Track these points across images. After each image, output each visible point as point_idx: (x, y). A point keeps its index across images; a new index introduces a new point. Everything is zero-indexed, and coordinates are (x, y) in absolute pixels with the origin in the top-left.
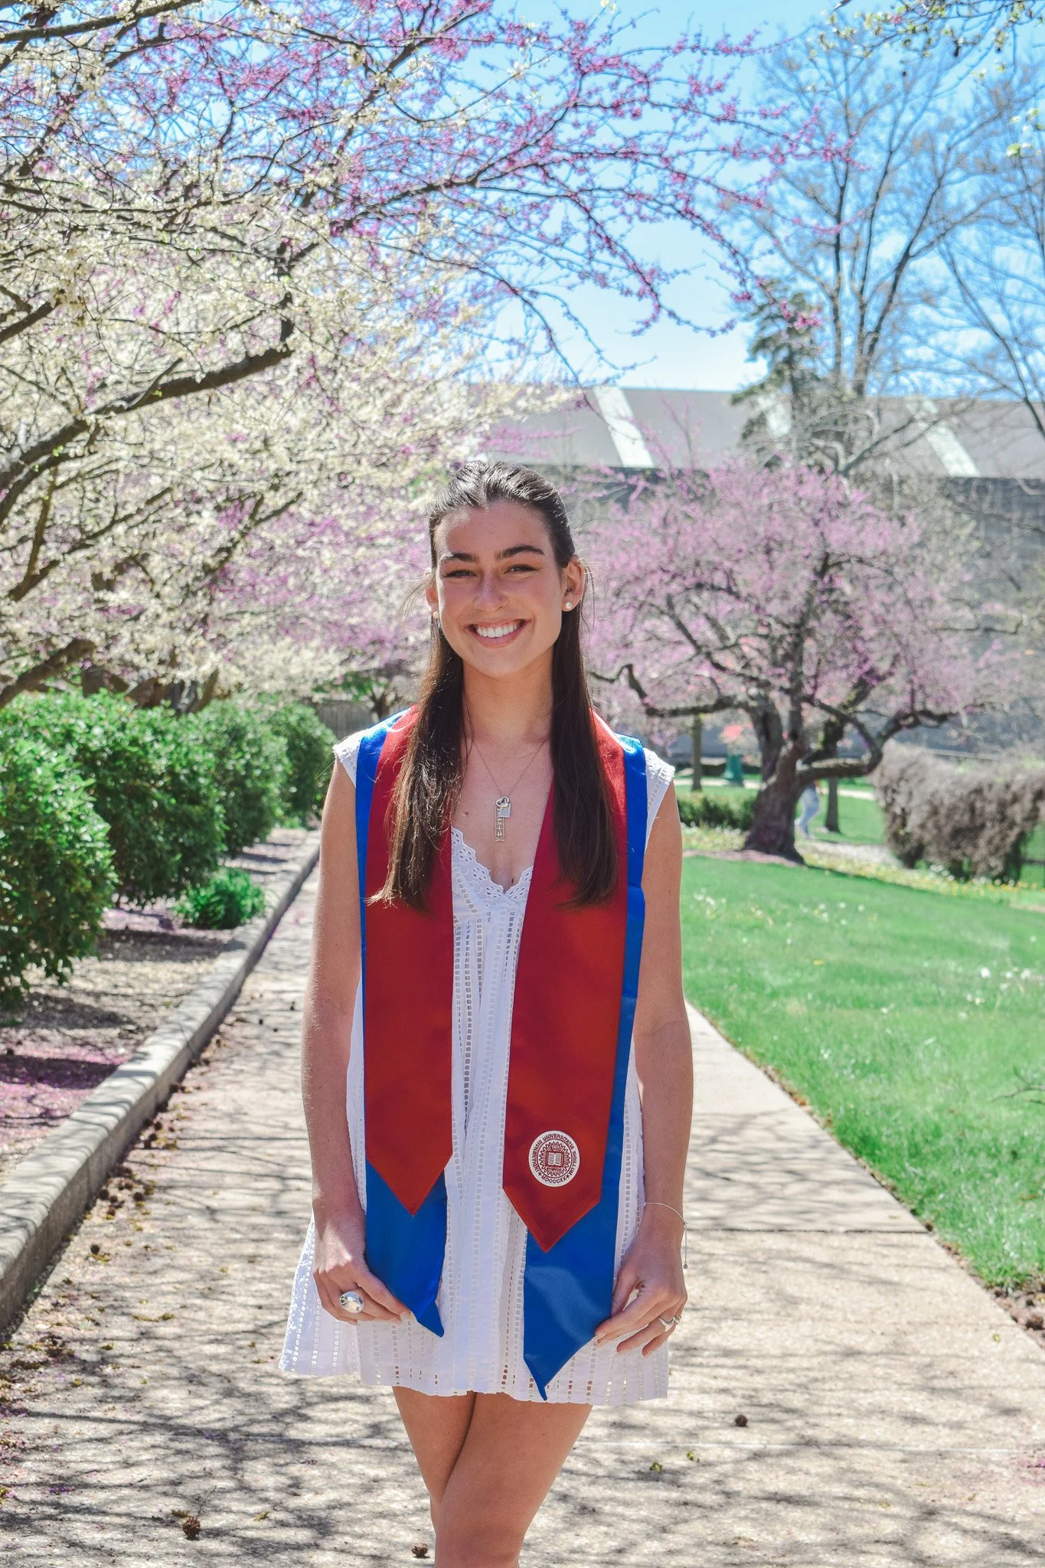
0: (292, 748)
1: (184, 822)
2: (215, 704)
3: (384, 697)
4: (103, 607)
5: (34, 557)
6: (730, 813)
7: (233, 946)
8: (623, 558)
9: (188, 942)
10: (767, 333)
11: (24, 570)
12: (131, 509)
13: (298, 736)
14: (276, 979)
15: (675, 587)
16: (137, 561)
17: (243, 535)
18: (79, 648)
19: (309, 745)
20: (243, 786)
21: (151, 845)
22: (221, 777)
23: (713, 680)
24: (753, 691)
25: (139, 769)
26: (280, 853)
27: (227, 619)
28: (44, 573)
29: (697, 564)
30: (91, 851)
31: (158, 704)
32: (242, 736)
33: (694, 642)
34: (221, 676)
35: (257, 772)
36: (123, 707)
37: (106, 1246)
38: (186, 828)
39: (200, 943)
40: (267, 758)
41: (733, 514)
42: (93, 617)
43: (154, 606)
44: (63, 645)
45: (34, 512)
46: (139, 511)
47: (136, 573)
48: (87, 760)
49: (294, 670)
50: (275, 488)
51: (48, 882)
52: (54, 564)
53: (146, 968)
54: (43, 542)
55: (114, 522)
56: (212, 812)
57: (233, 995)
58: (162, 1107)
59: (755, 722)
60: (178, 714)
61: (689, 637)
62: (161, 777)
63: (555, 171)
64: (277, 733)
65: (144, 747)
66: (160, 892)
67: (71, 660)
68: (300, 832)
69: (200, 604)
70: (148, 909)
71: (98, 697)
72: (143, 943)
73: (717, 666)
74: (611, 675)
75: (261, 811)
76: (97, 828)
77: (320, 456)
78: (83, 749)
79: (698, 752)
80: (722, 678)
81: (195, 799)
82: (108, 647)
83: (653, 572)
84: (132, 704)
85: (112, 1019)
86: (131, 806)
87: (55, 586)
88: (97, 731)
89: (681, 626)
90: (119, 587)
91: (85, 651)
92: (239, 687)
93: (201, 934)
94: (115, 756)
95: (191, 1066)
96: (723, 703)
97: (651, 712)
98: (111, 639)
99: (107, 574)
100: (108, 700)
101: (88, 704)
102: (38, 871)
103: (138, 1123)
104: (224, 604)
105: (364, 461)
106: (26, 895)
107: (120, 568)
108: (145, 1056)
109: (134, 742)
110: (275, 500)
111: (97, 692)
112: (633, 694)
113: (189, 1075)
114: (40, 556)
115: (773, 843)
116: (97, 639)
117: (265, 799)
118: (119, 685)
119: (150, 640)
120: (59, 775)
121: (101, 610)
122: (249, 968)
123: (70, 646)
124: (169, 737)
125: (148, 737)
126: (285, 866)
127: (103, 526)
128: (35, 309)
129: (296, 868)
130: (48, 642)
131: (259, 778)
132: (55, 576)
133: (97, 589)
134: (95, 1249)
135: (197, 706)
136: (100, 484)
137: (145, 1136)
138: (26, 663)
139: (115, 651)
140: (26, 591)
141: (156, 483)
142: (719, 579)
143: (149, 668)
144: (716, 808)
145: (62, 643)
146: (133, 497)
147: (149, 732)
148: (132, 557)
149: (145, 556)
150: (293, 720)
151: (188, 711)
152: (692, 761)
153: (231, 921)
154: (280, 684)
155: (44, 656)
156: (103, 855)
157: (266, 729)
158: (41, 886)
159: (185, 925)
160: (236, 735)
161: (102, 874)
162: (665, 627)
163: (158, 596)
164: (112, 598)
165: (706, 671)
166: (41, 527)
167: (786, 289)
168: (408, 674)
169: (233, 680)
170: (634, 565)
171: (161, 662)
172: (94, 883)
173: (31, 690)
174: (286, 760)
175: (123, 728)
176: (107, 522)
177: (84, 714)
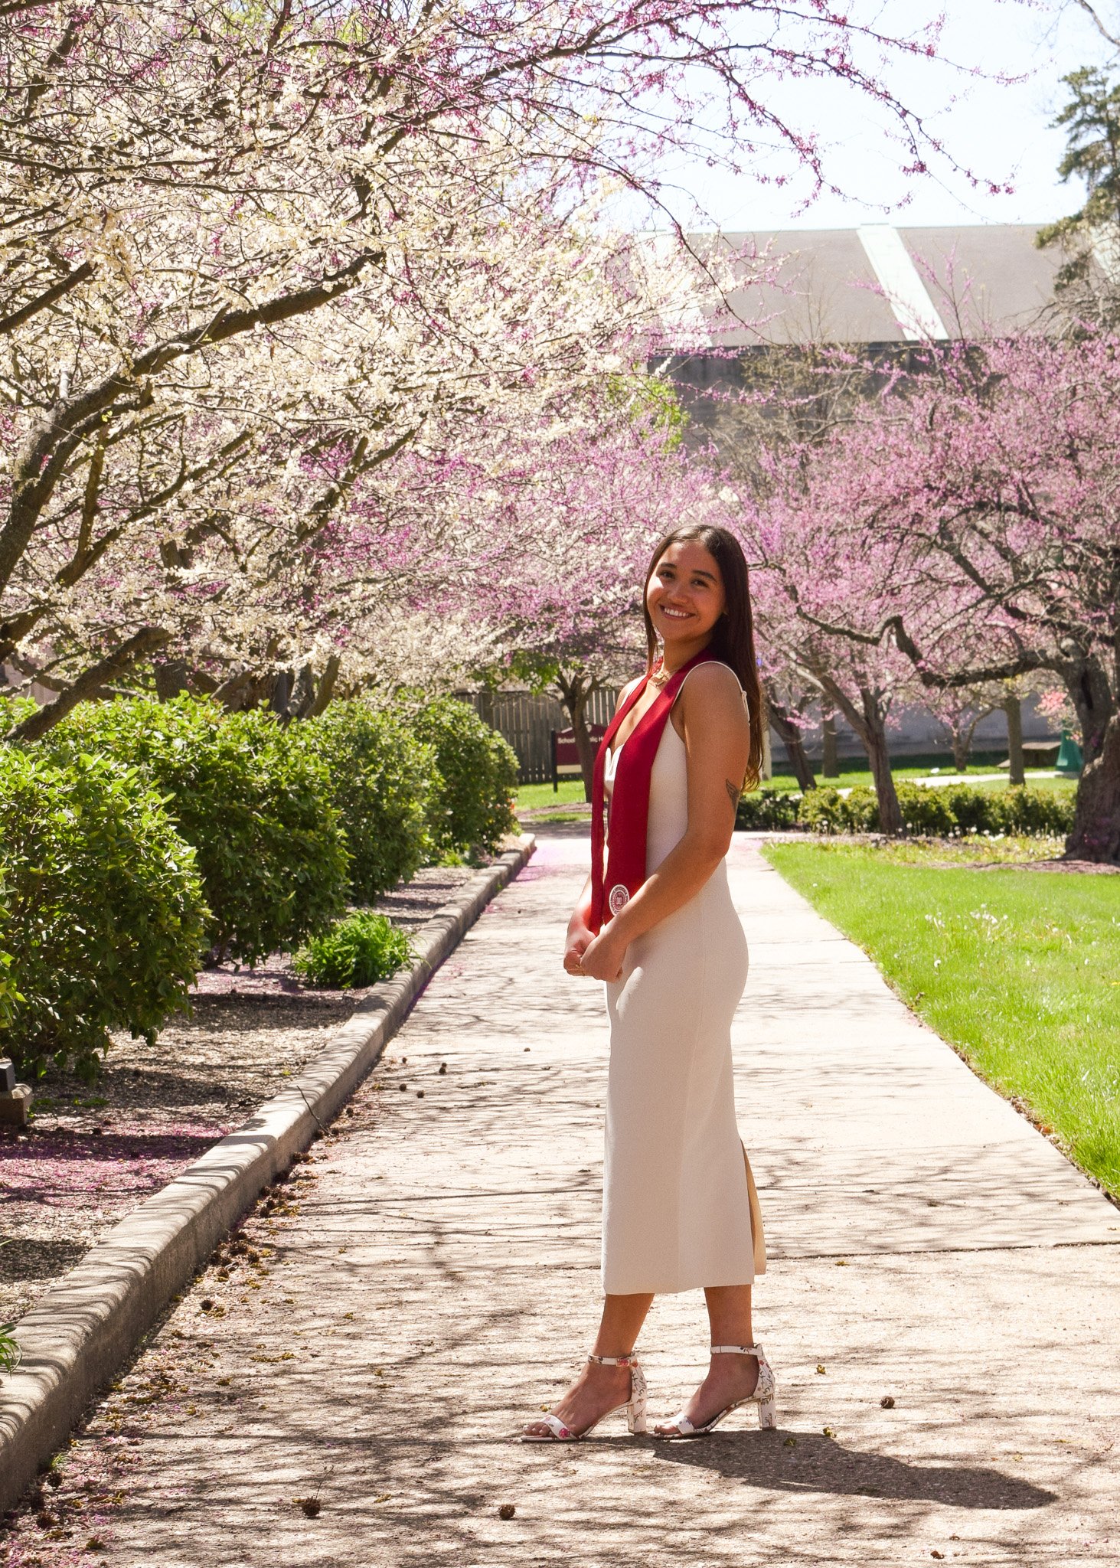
0: (445, 760)
1: (298, 853)
2: (338, 705)
3: (577, 682)
4: (176, 586)
5: (85, 530)
6: (1055, 812)
7: (371, 1005)
8: (876, 474)
9: (312, 1004)
10: (1080, 145)
11: (74, 545)
12: (203, 461)
13: (454, 742)
14: (430, 1042)
15: (949, 510)
16: (216, 525)
17: (343, 487)
18: (149, 639)
19: (469, 752)
20: (377, 808)
21: (257, 882)
22: (348, 796)
23: (1011, 632)
24: (1068, 642)
25: (236, 788)
26: (434, 896)
27: (343, 590)
28: (101, 548)
29: (977, 477)
30: (178, 882)
31: (255, 706)
32: (373, 743)
33: (980, 582)
34: (344, 667)
35: (393, 790)
36: (209, 710)
37: (218, 1301)
38: (300, 860)
39: (327, 1005)
40: (407, 771)
41: (1022, 407)
42: (164, 599)
43: (238, 581)
44: (127, 637)
45: (82, 474)
46: (212, 463)
47: (217, 540)
48: (168, 778)
49: (437, 653)
50: (377, 426)
51: (128, 922)
52: (113, 535)
53: (261, 1036)
54: (97, 510)
55: (182, 480)
56: (332, 838)
57: (368, 1060)
58: (282, 1177)
59: (1069, 684)
60: (286, 719)
61: (974, 574)
62: (264, 797)
63: (683, 25)
64: (426, 739)
65: (239, 759)
66: (274, 946)
67: (140, 656)
68: (464, 870)
69: (299, 576)
70: (259, 969)
71: (178, 701)
72: (256, 1009)
73: (1015, 612)
74: (874, 634)
75: (404, 839)
76: (182, 856)
77: (434, 380)
78: (163, 767)
79: (1017, 734)
80: (1025, 630)
81: (310, 821)
82: (187, 636)
83: (917, 491)
84: (222, 707)
85: (219, 1093)
86: (228, 835)
87: (115, 562)
88: (178, 743)
89: (961, 560)
90: (196, 561)
91: (157, 643)
92: (370, 679)
93: (328, 994)
94: (203, 775)
95: (317, 1136)
96: (1027, 662)
97: (928, 679)
98: (192, 626)
99: (181, 543)
100: (191, 703)
101: (166, 710)
102: (116, 909)
103: (252, 1192)
104: (334, 574)
105: (493, 380)
106: (103, 939)
107: (196, 535)
108: (260, 1123)
109: (226, 753)
110: (377, 440)
111: (177, 695)
112: (904, 658)
113: (315, 1146)
114: (95, 526)
115: (1106, 847)
116: (169, 625)
117: (406, 823)
118: (204, 684)
119: (239, 625)
120: (132, 793)
121: (172, 589)
122: (391, 1029)
123: (139, 636)
124: (271, 746)
125: (244, 748)
126: (441, 911)
127: (170, 485)
128: (74, 268)
129: (456, 912)
130: (110, 635)
131: (397, 797)
132: (115, 550)
133: (168, 565)
134: (207, 1306)
135: (312, 707)
136: (161, 433)
137: (262, 1205)
138: (84, 662)
139: (197, 642)
140: (80, 574)
141: (229, 431)
142: (1008, 493)
143: (242, 660)
144: (1036, 806)
145: (125, 635)
146: (202, 445)
147: (245, 739)
148: (209, 521)
149: (226, 520)
150: (446, 720)
151: (299, 716)
152: (1008, 746)
153: (364, 976)
154: (424, 673)
155: (106, 653)
156: (193, 886)
157: (408, 734)
158: (119, 928)
159: (309, 986)
160: (365, 742)
161: (193, 909)
162: (941, 563)
163: (243, 569)
164: (185, 575)
165: (1000, 618)
166: (92, 492)
167: (1103, 83)
168: (609, 650)
169: (361, 671)
170: (890, 483)
171: (254, 651)
172: (184, 921)
173: (93, 699)
174: (437, 774)
175: (212, 737)
176: (173, 480)
177: (161, 724)
